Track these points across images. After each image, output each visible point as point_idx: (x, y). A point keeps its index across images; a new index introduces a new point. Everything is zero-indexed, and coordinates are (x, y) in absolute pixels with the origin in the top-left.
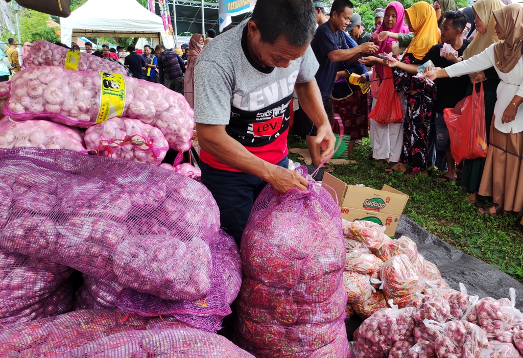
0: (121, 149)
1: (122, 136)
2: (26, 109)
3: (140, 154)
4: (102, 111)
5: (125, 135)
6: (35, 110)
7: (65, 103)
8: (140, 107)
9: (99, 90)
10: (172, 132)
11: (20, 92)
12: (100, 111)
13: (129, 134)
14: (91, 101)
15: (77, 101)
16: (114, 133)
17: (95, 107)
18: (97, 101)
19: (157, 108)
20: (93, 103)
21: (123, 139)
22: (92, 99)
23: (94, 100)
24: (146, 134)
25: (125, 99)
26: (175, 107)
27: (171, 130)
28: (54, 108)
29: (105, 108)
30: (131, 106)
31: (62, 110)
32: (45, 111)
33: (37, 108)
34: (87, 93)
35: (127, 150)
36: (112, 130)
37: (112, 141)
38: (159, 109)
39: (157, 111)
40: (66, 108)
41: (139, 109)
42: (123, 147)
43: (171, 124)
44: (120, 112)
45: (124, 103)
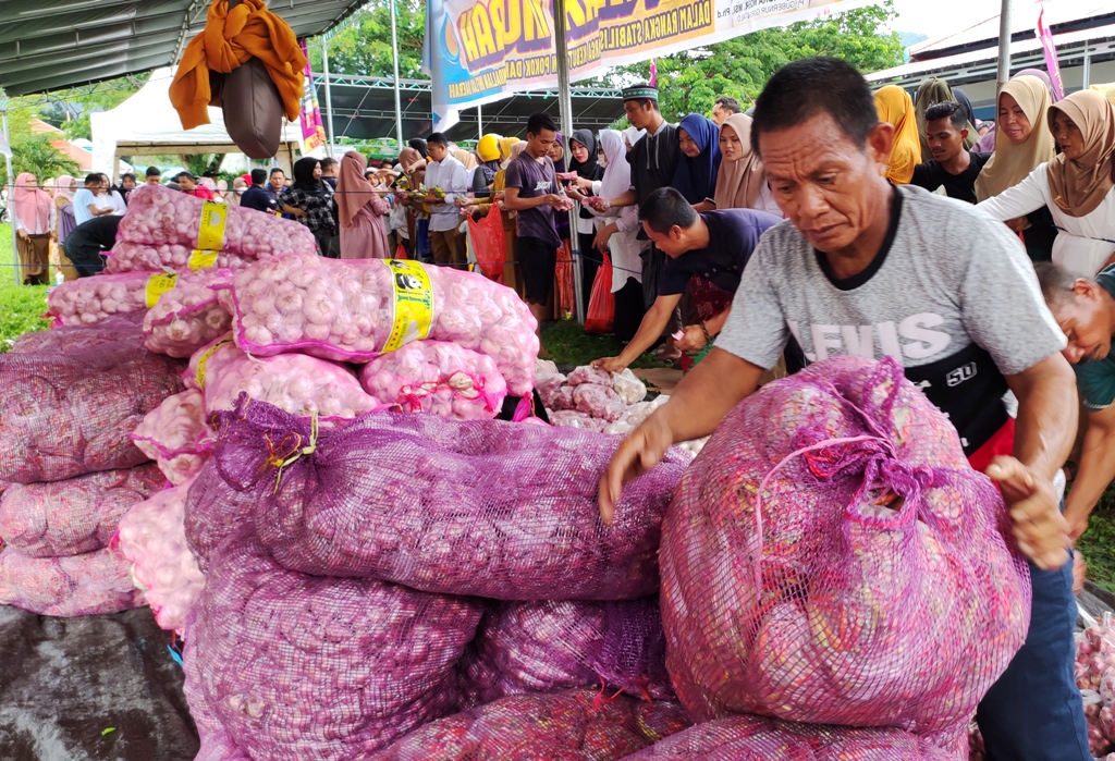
0: (433, 399)
1: (433, 374)
2: (276, 336)
3: (465, 406)
4: (396, 331)
5: (439, 372)
6: (290, 337)
7: (338, 321)
8: (458, 320)
9: (391, 294)
10: (509, 361)
11: (263, 305)
12: (393, 331)
13: (445, 371)
14: (378, 314)
15: (357, 316)
16: (419, 370)
17: (385, 325)
18: (389, 313)
19: (484, 319)
20: (382, 317)
21: (436, 379)
22: (381, 311)
23: (384, 313)
24: (473, 368)
25: (432, 307)
26: (511, 314)
27: (507, 357)
28: (319, 332)
29: (401, 325)
30: (442, 319)
31: (331, 334)
32: (303, 338)
33: (293, 333)
34: (371, 300)
35: (442, 399)
36: (415, 366)
37: (417, 386)
38: (487, 321)
39: (484, 324)
40: (339, 330)
41: (456, 322)
42: (435, 396)
43: (508, 347)
44: (425, 331)
45: (431, 314)
